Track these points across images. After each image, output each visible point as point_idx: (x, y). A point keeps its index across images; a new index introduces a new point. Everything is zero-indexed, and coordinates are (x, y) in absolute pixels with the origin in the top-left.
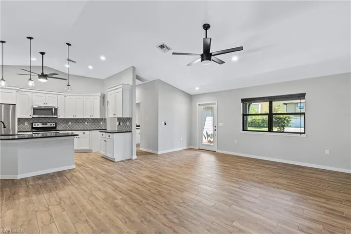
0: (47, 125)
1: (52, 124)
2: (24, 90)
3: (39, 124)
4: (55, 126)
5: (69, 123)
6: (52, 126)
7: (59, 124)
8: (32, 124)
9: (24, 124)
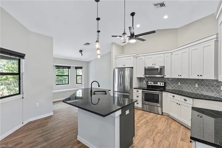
0: (157, 84)
1: (162, 83)
2: (140, 55)
3: (151, 82)
4: (163, 85)
5: (178, 83)
6: (162, 85)
7: (169, 84)
8: (147, 82)
9: (143, 82)
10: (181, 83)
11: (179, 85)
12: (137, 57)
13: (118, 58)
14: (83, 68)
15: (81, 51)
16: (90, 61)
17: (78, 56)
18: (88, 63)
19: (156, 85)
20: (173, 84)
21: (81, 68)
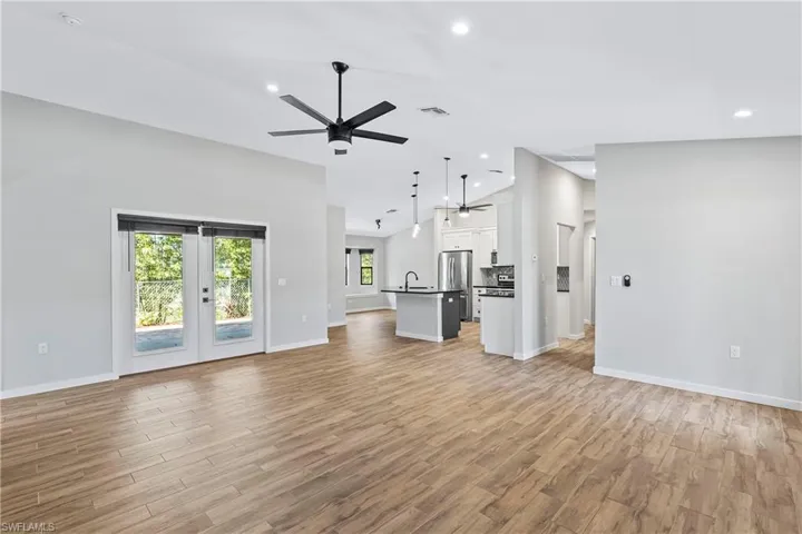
2: (485, 229)
9: (492, 277)
14: (375, 252)
15: (378, 221)
16: (389, 237)
17: (371, 229)
18: (385, 240)
21: (371, 251)
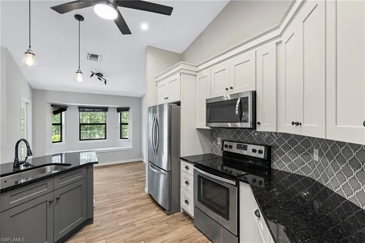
0: (246, 149)
3: (232, 144)
4: (263, 156)
6: (257, 154)
8: (224, 141)
9: (217, 141)
10: (320, 155)
11: (317, 163)
12: (195, 74)
13: (159, 81)
19: (245, 153)
20: (294, 154)
21: (127, 109)
